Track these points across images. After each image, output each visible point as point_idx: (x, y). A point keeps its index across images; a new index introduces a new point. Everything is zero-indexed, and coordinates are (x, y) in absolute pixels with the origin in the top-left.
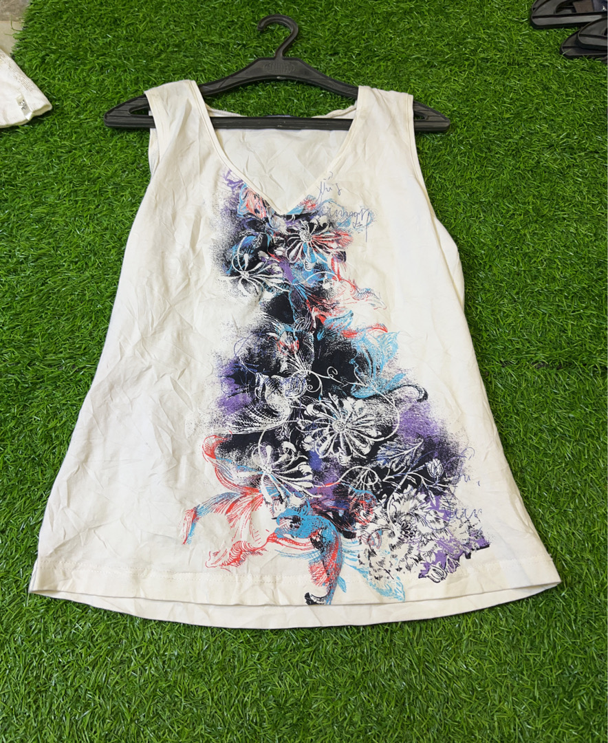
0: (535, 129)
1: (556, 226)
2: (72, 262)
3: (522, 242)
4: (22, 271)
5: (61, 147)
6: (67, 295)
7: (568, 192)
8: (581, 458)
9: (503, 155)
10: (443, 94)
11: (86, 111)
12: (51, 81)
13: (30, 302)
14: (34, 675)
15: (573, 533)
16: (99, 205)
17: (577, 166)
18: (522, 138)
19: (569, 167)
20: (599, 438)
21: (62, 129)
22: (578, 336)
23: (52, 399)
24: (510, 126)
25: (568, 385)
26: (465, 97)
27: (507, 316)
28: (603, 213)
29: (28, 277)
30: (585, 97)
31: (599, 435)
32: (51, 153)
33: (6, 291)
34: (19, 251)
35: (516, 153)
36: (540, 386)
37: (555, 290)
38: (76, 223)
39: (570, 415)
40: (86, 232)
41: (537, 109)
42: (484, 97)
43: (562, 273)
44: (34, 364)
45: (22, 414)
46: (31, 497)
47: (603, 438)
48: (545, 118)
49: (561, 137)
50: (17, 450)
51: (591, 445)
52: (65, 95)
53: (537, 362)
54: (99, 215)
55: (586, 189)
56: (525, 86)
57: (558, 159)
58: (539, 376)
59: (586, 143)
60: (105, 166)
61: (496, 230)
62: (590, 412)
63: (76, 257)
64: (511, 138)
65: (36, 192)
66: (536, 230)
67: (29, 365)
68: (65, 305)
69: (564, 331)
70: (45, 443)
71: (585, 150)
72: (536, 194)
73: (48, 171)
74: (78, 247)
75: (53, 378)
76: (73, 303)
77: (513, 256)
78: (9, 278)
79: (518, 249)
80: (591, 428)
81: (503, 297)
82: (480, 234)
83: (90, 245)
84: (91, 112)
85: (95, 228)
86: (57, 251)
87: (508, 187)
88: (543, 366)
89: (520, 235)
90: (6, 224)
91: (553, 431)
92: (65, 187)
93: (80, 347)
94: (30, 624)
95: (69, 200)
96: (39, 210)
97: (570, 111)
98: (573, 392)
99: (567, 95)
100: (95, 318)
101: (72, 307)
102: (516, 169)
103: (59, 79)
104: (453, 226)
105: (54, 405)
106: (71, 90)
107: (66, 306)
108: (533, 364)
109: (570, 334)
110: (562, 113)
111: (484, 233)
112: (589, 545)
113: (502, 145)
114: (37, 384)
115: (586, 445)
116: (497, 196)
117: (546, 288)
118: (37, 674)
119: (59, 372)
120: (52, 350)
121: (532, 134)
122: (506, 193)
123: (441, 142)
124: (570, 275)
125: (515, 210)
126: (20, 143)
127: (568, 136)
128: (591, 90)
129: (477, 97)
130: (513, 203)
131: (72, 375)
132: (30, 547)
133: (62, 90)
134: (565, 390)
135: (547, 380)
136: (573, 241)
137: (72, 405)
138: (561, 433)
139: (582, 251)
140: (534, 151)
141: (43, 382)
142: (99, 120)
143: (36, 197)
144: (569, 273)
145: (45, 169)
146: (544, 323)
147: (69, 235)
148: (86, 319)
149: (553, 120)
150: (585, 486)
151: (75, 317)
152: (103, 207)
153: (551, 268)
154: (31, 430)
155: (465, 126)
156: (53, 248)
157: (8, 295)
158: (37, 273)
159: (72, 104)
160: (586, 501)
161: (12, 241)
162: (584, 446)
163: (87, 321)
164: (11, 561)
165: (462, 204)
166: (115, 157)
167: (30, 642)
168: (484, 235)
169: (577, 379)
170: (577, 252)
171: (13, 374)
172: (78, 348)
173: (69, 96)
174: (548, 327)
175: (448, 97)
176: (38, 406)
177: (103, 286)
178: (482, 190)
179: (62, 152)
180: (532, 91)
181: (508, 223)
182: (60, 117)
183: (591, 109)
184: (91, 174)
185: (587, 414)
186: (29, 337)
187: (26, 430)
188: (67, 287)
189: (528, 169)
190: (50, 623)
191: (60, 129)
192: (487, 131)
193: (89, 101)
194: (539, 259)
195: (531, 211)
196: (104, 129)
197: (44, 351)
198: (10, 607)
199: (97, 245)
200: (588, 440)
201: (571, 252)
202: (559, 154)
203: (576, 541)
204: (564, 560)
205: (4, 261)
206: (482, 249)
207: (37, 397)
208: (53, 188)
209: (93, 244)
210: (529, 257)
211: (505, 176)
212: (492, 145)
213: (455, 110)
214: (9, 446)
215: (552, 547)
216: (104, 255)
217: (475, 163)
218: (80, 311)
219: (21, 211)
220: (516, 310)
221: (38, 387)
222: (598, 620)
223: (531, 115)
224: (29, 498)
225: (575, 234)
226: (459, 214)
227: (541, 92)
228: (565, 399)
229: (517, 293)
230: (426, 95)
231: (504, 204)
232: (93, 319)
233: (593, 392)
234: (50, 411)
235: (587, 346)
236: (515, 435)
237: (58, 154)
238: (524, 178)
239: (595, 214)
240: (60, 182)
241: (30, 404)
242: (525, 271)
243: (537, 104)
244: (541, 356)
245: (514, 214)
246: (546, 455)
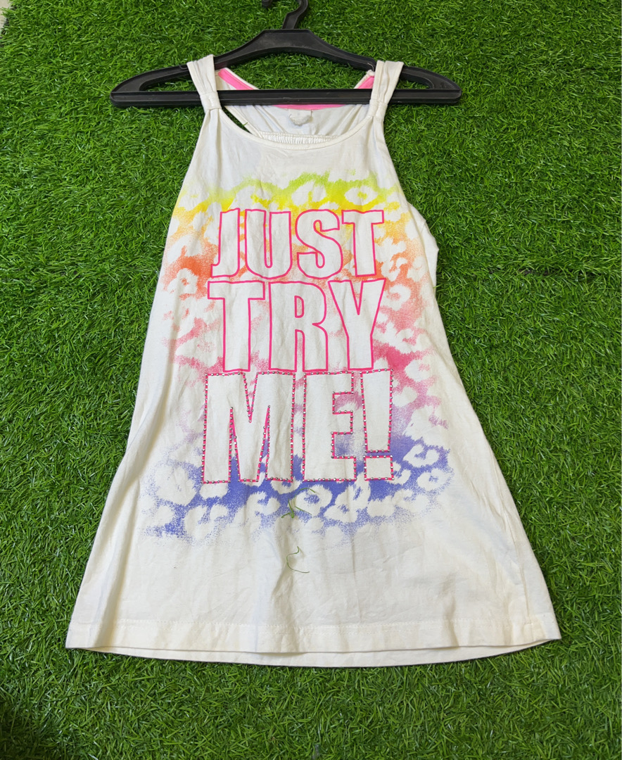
0: (532, 46)
1: (550, 140)
2: (73, 176)
3: (514, 155)
4: (25, 184)
5: (63, 68)
6: (69, 207)
7: (563, 107)
8: (563, 360)
9: (499, 70)
10: (441, 12)
11: (88, 33)
12: (55, 6)
13: (34, 213)
14: (39, 546)
15: (553, 427)
16: (99, 122)
17: (574, 82)
18: (519, 54)
19: (565, 83)
20: (581, 341)
21: (64, 51)
22: (567, 245)
23: (55, 303)
24: (507, 43)
25: (554, 290)
26: (463, 16)
27: (497, 226)
28: (597, 128)
29: (32, 190)
30: (583, 16)
31: (582, 336)
32: (53, 74)
33: (11, 203)
34: (22, 165)
35: (512, 69)
36: (527, 291)
37: (546, 201)
38: (77, 140)
39: (555, 318)
40: (86, 148)
41: (535, 27)
42: (482, 15)
43: (553, 185)
44: (38, 270)
45: (27, 316)
46: (35, 391)
47: (586, 340)
48: (542, 36)
49: (558, 54)
50: (22, 348)
51: (575, 347)
52: (68, 19)
53: (524, 268)
54: (99, 132)
55: (581, 104)
56: (523, 5)
57: (554, 75)
58: (526, 282)
59: (582, 59)
60: (106, 85)
61: (489, 144)
62: (575, 316)
63: (77, 171)
64: (508, 54)
65: (39, 110)
66: (530, 144)
67: (33, 270)
68: (67, 217)
69: (553, 240)
70: (48, 342)
71: (581, 66)
72: (531, 108)
73: (51, 90)
74: (79, 161)
75: (55, 283)
76: (74, 215)
77: (504, 168)
78: (13, 192)
79: (510, 162)
80: (575, 331)
81: (494, 208)
82: (473, 148)
83: (91, 160)
84: (92, 34)
85: (95, 144)
86: (59, 165)
87: (503, 102)
88: (530, 272)
89: (513, 148)
90: (10, 141)
91: (537, 332)
92: (67, 105)
93: (81, 256)
94: (35, 503)
95: (70, 118)
96: (41, 127)
97: (567, 30)
98: (559, 298)
99: (565, 14)
100: (96, 229)
101: (74, 218)
102: (512, 84)
103: (62, 5)
104: (446, 141)
105: (57, 308)
106: (73, 13)
107: (69, 217)
108: (521, 270)
109: (558, 243)
110: (560, 31)
111: (476, 147)
112: (566, 439)
113: (499, 60)
114: (41, 288)
115: (568, 346)
116: (491, 111)
117: (537, 199)
118: (41, 546)
119: (61, 278)
120: (54, 258)
121: (529, 50)
122: (502, 108)
123: (437, 60)
124: (562, 187)
125: (509, 124)
126: (24, 65)
127: (565, 53)
128: (589, 9)
129: (475, 16)
130: (507, 118)
131: (74, 281)
132: (35, 435)
133: (65, 14)
134: (551, 295)
135: (533, 285)
136: (567, 154)
137: (75, 308)
138: (544, 333)
139: (575, 163)
140: (530, 66)
141: (46, 287)
142: (100, 41)
143: (38, 115)
144: (560, 185)
145: (47, 88)
146: (533, 232)
147: (71, 151)
148: (87, 230)
149: (550, 38)
150: (566, 385)
151: (77, 227)
152: (104, 124)
153: (543, 180)
154: (35, 331)
155: (462, 43)
156: (56, 162)
157: (12, 207)
158: (40, 186)
159: (74, 27)
160: (566, 397)
161: (16, 157)
162: (567, 348)
163: (88, 231)
164: (18, 447)
165: (456, 119)
166: (115, 76)
167: (36, 518)
168: (478, 149)
169: (564, 285)
170: (569, 165)
171: (18, 279)
172: (79, 256)
173: (71, 19)
174: (537, 236)
175: (446, 15)
176: (42, 309)
177: (103, 198)
178: (477, 106)
179: (64, 73)
180: (531, 10)
181: (501, 137)
182: (62, 40)
183: (589, 27)
184: (92, 93)
185: (571, 318)
186: (33, 245)
187: (30, 330)
188: (69, 200)
189: (524, 84)
190: (54, 501)
191: (62, 51)
192: (483, 48)
193: (90, 24)
194: (531, 172)
195: (525, 125)
196: (105, 50)
197: (46, 258)
198: (17, 487)
199: (97, 160)
200: (571, 342)
201: (564, 164)
202: (556, 70)
203: (555, 435)
204: (542, 452)
205: (9, 175)
206: (474, 162)
207: (41, 301)
208: (55, 107)
209: (93, 159)
210: (522, 170)
211: (501, 91)
212: (489, 61)
213: (453, 28)
214: (15, 345)
215: (531, 440)
216: (104, 170)
217: (470, 79)
218: (82, 221)
219: (24, 129)
220: (506, 220)
221: (42, 291)
222: (572, 505)
223: (528, 33)
224: (34, 392)
225: (568, 147)
226: (452, 130)
227: (539, 11)
228: (549, 302)
229: (508, 204)
230: (423, 13)
231: (498, 119)
232: (94, 229)
233: (579, 297)
234: (53, 313)
235: (574, 254)
236: (500, 338)
237: (60, 74)
238: (519, 93)
239: (589, 128)
240: (63, 101)
241: (35, 307)
242: (516, 184)
243: (535, 22)
244: (528, 263)
245: (508, 129)
246: (529, 354)
